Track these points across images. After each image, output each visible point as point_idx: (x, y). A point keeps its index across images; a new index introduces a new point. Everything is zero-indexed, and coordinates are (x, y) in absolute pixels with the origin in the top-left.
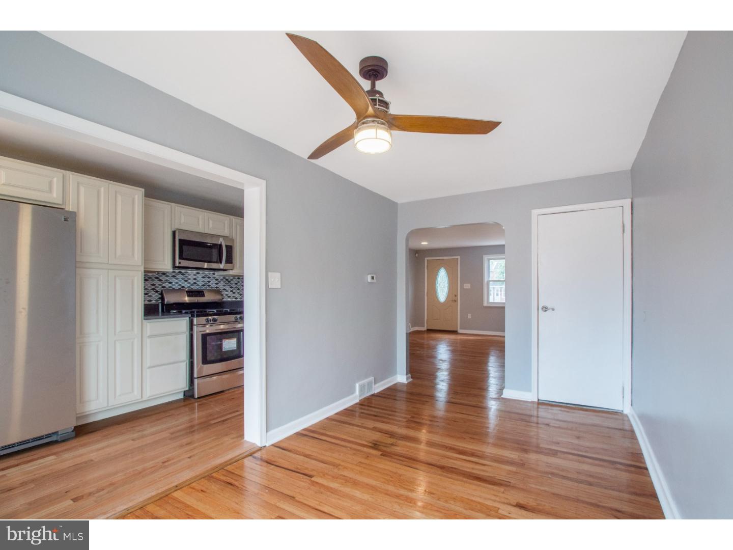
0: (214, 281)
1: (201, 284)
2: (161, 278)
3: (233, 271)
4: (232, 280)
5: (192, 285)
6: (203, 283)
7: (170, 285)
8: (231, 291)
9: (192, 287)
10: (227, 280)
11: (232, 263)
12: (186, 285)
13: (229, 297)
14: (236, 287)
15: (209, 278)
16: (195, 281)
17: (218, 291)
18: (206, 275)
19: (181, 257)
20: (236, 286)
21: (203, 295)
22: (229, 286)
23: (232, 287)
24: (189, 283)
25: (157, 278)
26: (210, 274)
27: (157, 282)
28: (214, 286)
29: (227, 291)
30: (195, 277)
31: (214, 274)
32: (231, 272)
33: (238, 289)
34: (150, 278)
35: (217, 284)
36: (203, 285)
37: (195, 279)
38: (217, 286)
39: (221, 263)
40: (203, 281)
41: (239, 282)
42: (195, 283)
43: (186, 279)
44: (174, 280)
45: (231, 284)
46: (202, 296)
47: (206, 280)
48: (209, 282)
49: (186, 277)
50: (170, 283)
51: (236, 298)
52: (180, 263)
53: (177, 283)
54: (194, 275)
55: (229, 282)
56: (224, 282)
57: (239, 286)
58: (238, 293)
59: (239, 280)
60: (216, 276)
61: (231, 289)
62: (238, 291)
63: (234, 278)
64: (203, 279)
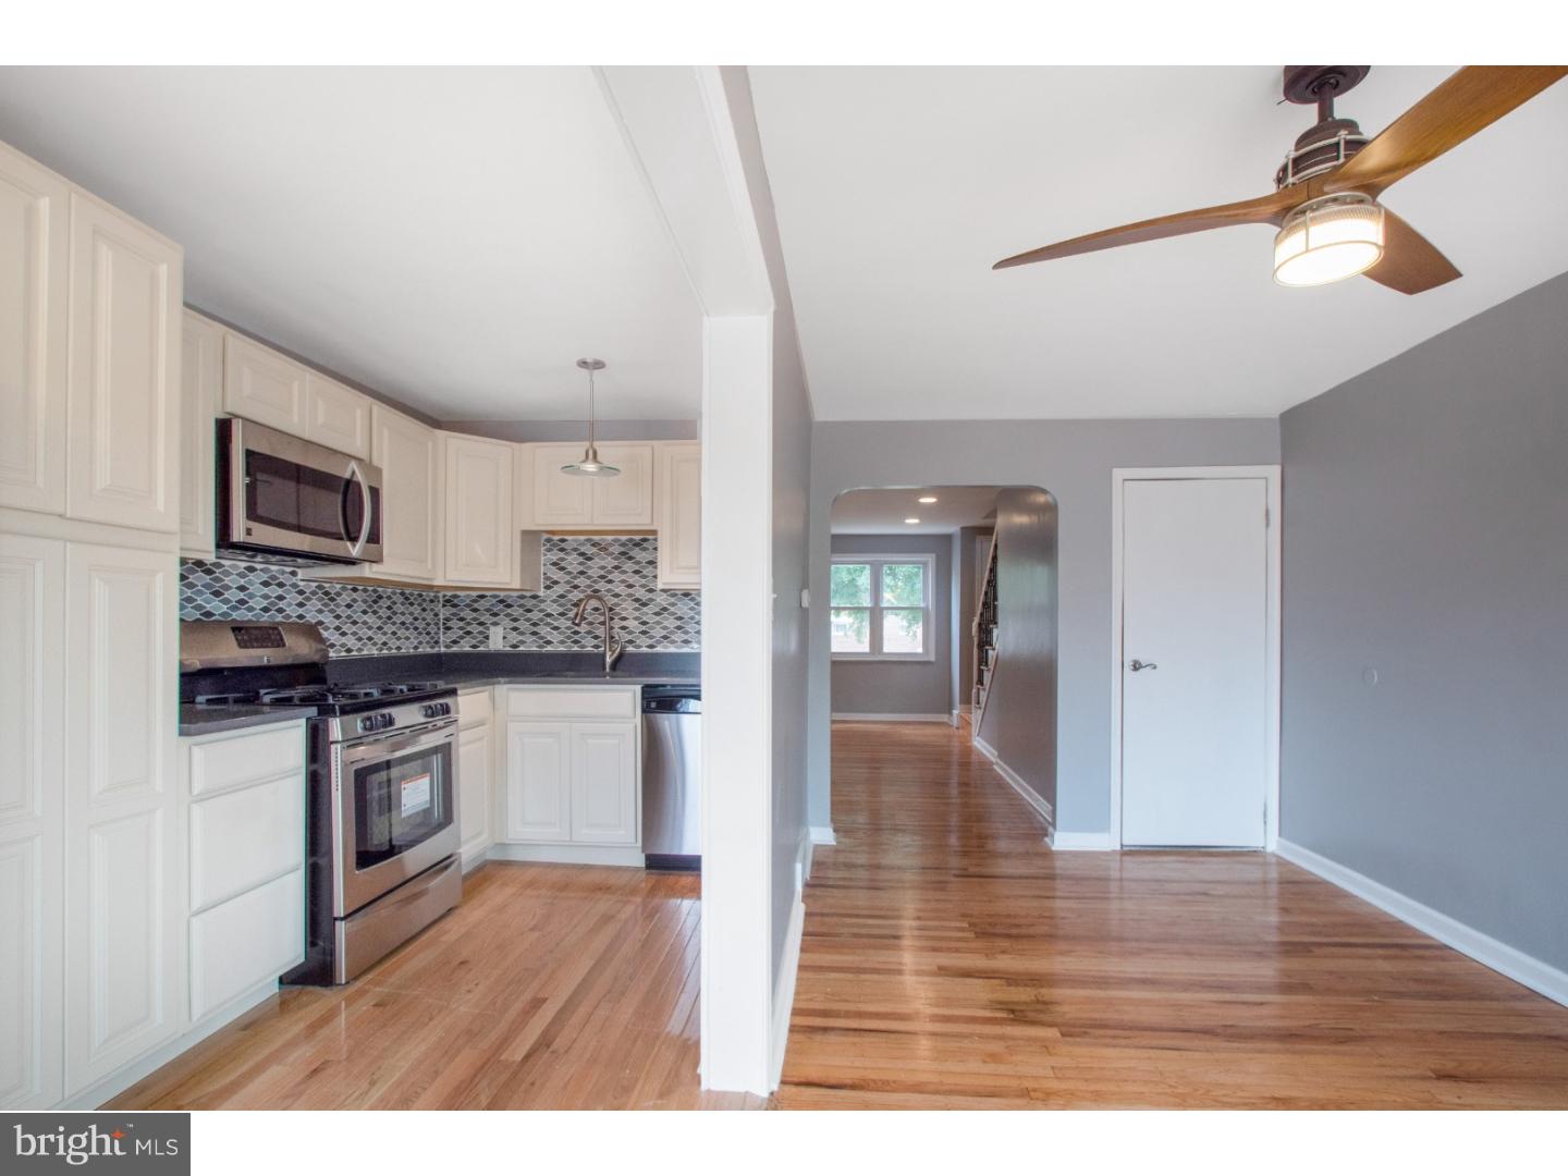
0: (292, 598)
1: (258, 603)
3: (375, 567)
4: (338, 594)
5: (234, 608)
6: (265, 603)
8: (337, 628)
9: (235, 615)
10: (326, 593)
12: (217, 607)
14: (349, 617)
15: (281, 585)
16: (242, 595)
17: (311, 631)
18: (274, 578)
19: (252, 514)
20: (349, 612)
22: (332, 611)
23: (338, 617)
24: (226, 601)
26: (283, 573)
28: (293, 611)
29: (327, 629)
30: (242, 582)
31: (294, 574)
32: (368, 571)
33: (355, 623)
35: (301, 605)
36: (266, 610)
37: (242, 588)
38: (301, 611)
39: (354, 539)
40: (266, 597)
41: (355, 601)
42: (242, 602)
43: (217, 586)
45: (338, 606)
46: (280, 646)
47: (274, 591)
48: (281, 598)
49: (217, 580)
51: (349, 651)
52: (249, 532)
55: (332, 600)
56: (320, 600)
57: (356, 612)
58: (354, 634)
59: (355, 595)
60: (300, 577)
61: (337, 623)
62: (354, 629)
63: (344, 589)
64: (266, 590)
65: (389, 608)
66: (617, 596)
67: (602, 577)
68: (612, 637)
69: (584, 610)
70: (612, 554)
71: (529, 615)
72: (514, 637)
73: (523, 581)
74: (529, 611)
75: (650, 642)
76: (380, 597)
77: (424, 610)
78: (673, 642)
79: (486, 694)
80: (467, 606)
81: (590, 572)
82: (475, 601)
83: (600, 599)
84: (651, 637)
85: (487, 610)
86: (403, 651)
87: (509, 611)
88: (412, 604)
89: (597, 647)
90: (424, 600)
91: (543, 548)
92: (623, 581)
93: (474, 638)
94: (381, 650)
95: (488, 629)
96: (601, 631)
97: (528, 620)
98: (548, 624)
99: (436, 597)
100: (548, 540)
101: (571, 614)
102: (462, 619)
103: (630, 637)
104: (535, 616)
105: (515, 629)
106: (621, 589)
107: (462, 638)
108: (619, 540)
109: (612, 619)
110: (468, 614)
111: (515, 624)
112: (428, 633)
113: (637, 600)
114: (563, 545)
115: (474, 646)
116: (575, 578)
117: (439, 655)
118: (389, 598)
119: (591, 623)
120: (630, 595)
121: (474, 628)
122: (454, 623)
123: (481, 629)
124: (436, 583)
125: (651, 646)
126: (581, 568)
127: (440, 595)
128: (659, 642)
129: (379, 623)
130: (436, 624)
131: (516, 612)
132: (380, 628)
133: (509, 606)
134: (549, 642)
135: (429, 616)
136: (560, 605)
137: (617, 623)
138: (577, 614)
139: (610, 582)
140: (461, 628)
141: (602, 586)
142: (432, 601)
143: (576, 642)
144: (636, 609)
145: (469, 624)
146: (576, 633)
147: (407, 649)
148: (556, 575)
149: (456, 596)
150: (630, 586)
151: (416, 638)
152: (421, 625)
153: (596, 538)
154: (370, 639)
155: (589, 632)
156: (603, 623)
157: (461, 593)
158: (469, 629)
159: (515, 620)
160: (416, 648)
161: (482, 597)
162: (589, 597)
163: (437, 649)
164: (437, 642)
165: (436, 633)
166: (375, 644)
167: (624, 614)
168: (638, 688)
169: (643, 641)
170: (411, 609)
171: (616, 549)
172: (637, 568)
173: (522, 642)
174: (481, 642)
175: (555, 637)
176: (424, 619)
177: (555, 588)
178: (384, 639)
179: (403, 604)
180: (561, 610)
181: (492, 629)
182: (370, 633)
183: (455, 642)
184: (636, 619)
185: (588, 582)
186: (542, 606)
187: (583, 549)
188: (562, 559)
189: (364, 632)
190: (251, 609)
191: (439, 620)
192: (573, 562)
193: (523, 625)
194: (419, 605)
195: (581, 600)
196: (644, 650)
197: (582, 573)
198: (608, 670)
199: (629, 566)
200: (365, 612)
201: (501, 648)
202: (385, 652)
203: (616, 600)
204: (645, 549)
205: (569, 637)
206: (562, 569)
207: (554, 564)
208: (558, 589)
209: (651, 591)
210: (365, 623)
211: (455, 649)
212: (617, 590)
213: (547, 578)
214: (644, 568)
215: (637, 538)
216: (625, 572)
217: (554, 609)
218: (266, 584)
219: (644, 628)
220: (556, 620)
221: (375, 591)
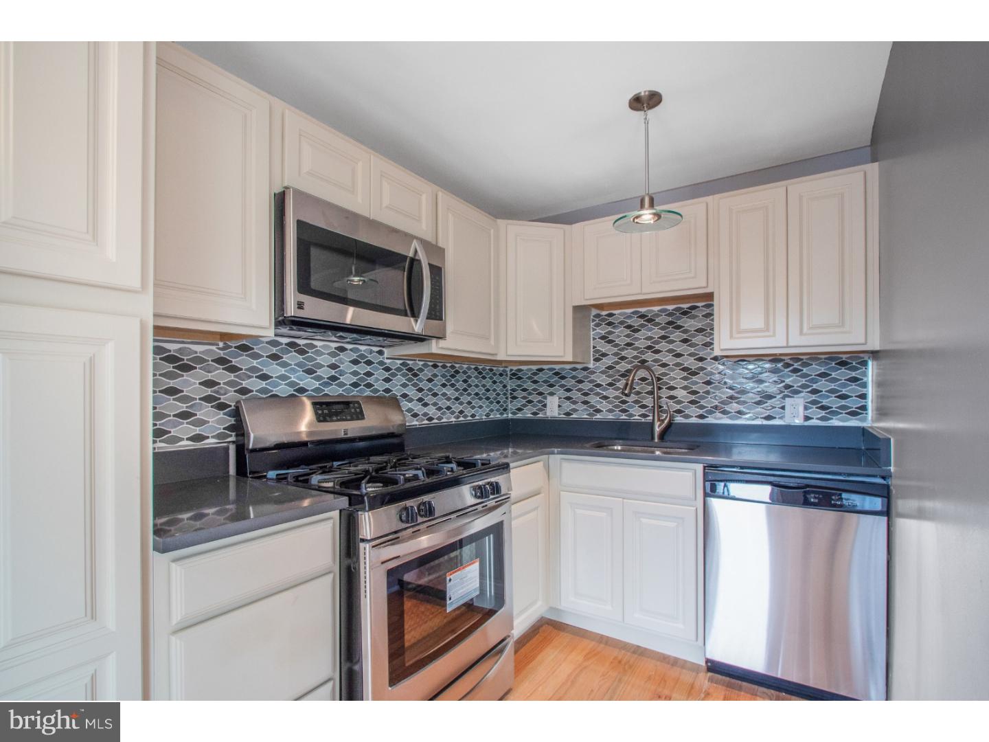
0: (380, 374)
1: (348, 379)
2: (235, 362)
3: (442, 343)
4: (421, 370)
5: (326, 384)
6: (355, 379)
7: (263, 384)
8: (420, 400)
9: (327, 390)
10: (410, 370)
11: (441, 317)
12: (309, 383)
13: (415, 415)
14: (430, 390)
15: (369, 363)
16: (333, 372)
17: (393, 402)
18: (362, 356)
19: (304, 286)
20: (430, 385)
21: (360, 416)
22: (415, 385)
23: (420, 390)
24: (318, 378)
25: (221, 361)
26: (371, 352)
27: (220, 374)
28: (380, 386)
29: (411, 400)
30: (333, 360)
31: (380, 353)
32: (435, 347)
33: (435, 395)
34: (200, 360)
35: (387, 380)
36: (355, 385)
37: (333, 366)
38: (387, 385)
39: (415, 315)
40: (355, 373)
41: (435, 376)
42: (333, 378)
43: (310, 365)
44: (274, 370)
45: (420, 380)
46: (358, 419)
47: (362, 369)
48: (369, 374)
49: (311, 359)
50: (264, 377)
51: (430, 419)
52: (300, 306)
53: (283, 377)
54: (333, 355)
55: (415, 375)
56: (404, 375)
57: (435, 385)
58: (435, 404)
59: (435, 371)
60: (386, 355)
61: (420, 395)
62: (434, 400)
63: (425, 365)
64: (355, 368)
65: (465, 381)
66: (664, 365)
67: (649, 348)
68: (660, 407)
69: (633, 380)
70: (659, 324)
71: (580, 386)
72: (568, 406)
73: (574, 355)
74: (580, 382)
75: (701, 412)
76: (457, 372)
77: (495, 382)
78: (725, 412)
79: (541, 464)
80: (529, 378)
81: (637, 344)
82: (535, 374)
83: (648, 369)
84: (702, 407)
85: (545, 382)
86: (477, 418)
87: (563, 382)
88: (484, 378)
89: (644, 416)
90: (495, 374)
91: (592, 324)
92: (670, 351)
93: (534, 406)
94: (458, 417)
95: (545, 398)
96: (649, 401)
97: (579, 390)
98: (598, 394)
99: (504, 371)
100: (598, 316)
101: (621, 384)
102: (524, 390)
103: (678, 407)
104: (586, 386)
105: (568, 398)
106: (668, 358)
107: (525, 406)
108: (666, 310)
109: (660, 388)
110: (529, 385)
111: (568, 394)
112: (498, 402)
113: (685, 369)
114: (611, 319)
115: (535, 414)
116: (622, 349)
117: (506, 421)
118: (465, 372)
119: (638, 393)
120: (677, 365)
121: (535, 398)
122: (519, 394)
123: (540, 398)
124: (499, 358)
125: (701, 417)
126: (628, 340)
127: (508, 369)
128: (710, 412)
129: (457, 394)
130: (505, 394)
131: (570, 383)
132: (457, 399)
133: (563, 378)
134: (598, 411)
135: (499, 388)
136: (609, 376)
137: (664, 393)
138: (627, 384)
139: (657, 352)
140: (524, 398)
141: (649, 356)
142: (501, 375)
143: (624, 411)
144: (685, 378)
145: (530, 394)
146: (624, 402)
147: (481, 416)
148: (604, 347)
149: (520, 370)
150: (678, 355)
151: (487, 406)
152: (492, 395)
153: (643, 310)
154: (449, 408)
155: (636, 402)
156: (651, 393)
157: (524, 368)
158: (530, 398)
159: (568, 390)
160: (488, 415)
161: (541, 370)
162: (637, 368)
163: (505, 415)
164: (505, 410)
165: (505, 402)
166: (453, 413)
167: (672, 383)
168: (699, 468)
169: (693, 411)
170: (484, 382)
171: (663, 319)
172: (685, 336)
173: (575, 410)
174: (540, 410)
175: (604, 406)
176: (495, 390)
177: (604, 359)
178: (461, 408)
179: (476, 377)
180: (610, 380)
181: (549, 398)
182: (448, 403)
183: (520, 410)
184: (685, 388)
185: (635, 353)
186: (593, 377)
187: (629, 322)
188: (610, 333)
189: (443, 403)
190: (342, 385)
191: (507, 390)
192: (620, 335)
193: (576, 395)
194: (491, 378)
195: (629, 371)
196: (694, 420)
197: (629, 345)
198: (656, 440)
199: (676, 335)
200: (444, 385)
201: (557, 415)
202: (461, 419)
203: (663, 370)
204: (694, 317)
205: (616, 406)
206: (610, 342)
207: (603, 338)
208: (607, 361)
209: (701, 359)
210: (444, 394)
211: (519, 415)
212: (664, 360)
213: (596, 351)
214: (694, 336)
215: (685, 306)
216: (672, 342)
217: (603, 380)
218: (355, 362)
219: (693, 397)
220: (605, 389)
221: (453, 367)
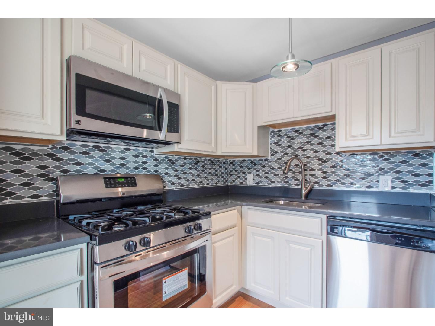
0: (151, 162)
1: (132, 165)
2: (59, 156)
4: (177, 161)
5: (118, 168)
6: (136, 165)
7: (78, 168)
8: (176, 176)
9: (118, 171)
10: (170, 160)
11: (177, 132)
12: (108, 167)
13: (173, 184)
14: (182, 171)
15: (145, 157)
16: (122, 162)
17: (158, 177)
18: (141, 153)
19: (81, 112)
20: (182, 168)
21: (134, 184)
22: (173, 168)
23: (176, 171)
24: (113, 164)
25: (50, 155)
26: (146, 151)
27: (49, 162)
28: (152, 169)
29: (170, 176)
30: (122, 155)
31: (152, 151)
32: (176, 148)
33: (185, 173)
34: (36, 155)
35: (156, 166)
36: (136, 168)
37: (123, 158)
38: (156, 168)
39: (160, 130)
40: (136, 162)
41: (185, 163)
42: (122, 165)
43: (108, 157)
44: (85, 160)
45: (176, 166)
46: (132, 186)
47: (141, 160)
48: (145, 163)
49: (108, 154)
50: (79, 164)
51: (182, 186)
52: (78, 122)
53: (90, 164)
54: (122, 152)
55: (173, 163)
56: (166, 163)
57: (186, 168)
58: (185, 178)
59: (185, 161)
60: (155, 153)
61: (176, 173)
62: (185, 176)
63: (179, 158)
64: (136, 159)
65: (203, 166)
66: (308, 157)
67: (300, 148)
68: (306, 180)
69: (290, 166)
70: (305, 135)
71: (264, 169)
72: (257, 179)
73: (258, 151)
74: (264, 166)
75: (329, 183)
76: (198, 162)
77: (220, 167)
78: (343, 184)
80: (238, 165)
81: (294, 146)
82: (241, 163)
83: (299, 159)
84: (330, 180)
85: (246, 167)
86: (210, 185)
87: (255, 167)
88: (214, 165)
89: (297, 185)
90: (221, 163)
91: (270, 136)
92: (311, 150)
93: (241, 179)
94: (199, 185)
95: (246, 175)
96: (299, 177)
97: (263, 171)
98: (272, 173)
99: (226, 161)
100: (273, 132)
101: (283, 168)
102: (236, 171)
103: (316, 180)
104: (267, 169)
105: (258, 175)
106: (310, 154)
107: (236, 179)
108: (310, 127)
109: (305, 170)
110: (239, 169)
111: (258, 173)
112: (223, 177)
113: (320, 159)
114: (280, 133)
115: (241, 183)
116: (286, 149)
117: (228, 187)
118: (203, 162)
119: (294, 173)
120: (315, 157)
121: (241, 175)
122: (234, 173)
123: (244, 175)
124: (217, 154)
125: (329, 186)
126: (289, 144)
127: (228, 160)
128: (334, 183)
129: (198, 173)
130: (226, 173)
131: (258, 167)
132: (198, 175)
133: (255, 165)
134: (273, 182)
135: (223, 170)
136: (279, 164)
137: (308, 172)
138: (286, 168)
139: (304, 150)
140: (236, 175)
141: (300, 153)
142: (224, 163)
143: (287, 182)
144: (320, 165)
145: (239, 173)
146: (287, 177)
147: (212, 184)
148: (277, 149)
149: (234, 161)
150: (316, 152)
151: (216, 179)
152: (219, 173)
153: (297, 128)
154: (193, 180)
155: (293, 177)
156: (301, 172)
157: (236, 159)
158: (239, 175)
159: (258, 171)
160: (216, 183)
161: (244, 161)
162: (292, 159)
163: (227, 184)
164: (227, 181)
165: (227, 177)
166: (196, 183)
167: (312, 167)
168: (324, 217)
169: (324, 183)
170: (214, 167)
171: (308, 132)
172: (320, 141)
173: (261, 182)
174: (244, 181)
175: (276, 179)
176: (220, 171)
177: (276, 155)
178: (201, 180)
179: (210, 164)
180: (279, 166)
181: (248, 175)
182: (193, 178)
183: (234, 181)
184: (320, 170)
185: (292, 151)
186: (270, 164)
187: (290, 134)
188: (280, 140)
189: (190, 177)
190: (128, 168)
191: (228, 171)
192: (284, 141)
193: (262, 173)
194: (218, 165)
195: (288, 161)
196: (325, 187)
197: (289, 146)
198: (303, 198)
199: (315, 141)
200: (190, 168)
201: (252, 184)
202: (201, 185)
203: (308, 160)
204: (325, 130)
205: (283, 180)
206: (279, 145)
207: (275, 143)
208: (278, 156)
209: (329, 154)
210: (191, 173)
211: (234, 184)
212: (308, 155)
213: (272, 150)
214: (325, 141)
215: (320, 124)
216: (313, 144)
217: (276, 165)
218: (136, 156)
219: (324, 175)
220: (277, 171)
221: (196, 159)
